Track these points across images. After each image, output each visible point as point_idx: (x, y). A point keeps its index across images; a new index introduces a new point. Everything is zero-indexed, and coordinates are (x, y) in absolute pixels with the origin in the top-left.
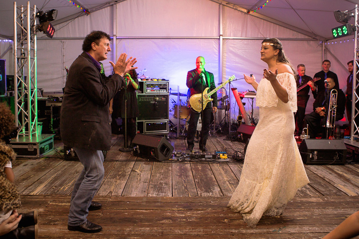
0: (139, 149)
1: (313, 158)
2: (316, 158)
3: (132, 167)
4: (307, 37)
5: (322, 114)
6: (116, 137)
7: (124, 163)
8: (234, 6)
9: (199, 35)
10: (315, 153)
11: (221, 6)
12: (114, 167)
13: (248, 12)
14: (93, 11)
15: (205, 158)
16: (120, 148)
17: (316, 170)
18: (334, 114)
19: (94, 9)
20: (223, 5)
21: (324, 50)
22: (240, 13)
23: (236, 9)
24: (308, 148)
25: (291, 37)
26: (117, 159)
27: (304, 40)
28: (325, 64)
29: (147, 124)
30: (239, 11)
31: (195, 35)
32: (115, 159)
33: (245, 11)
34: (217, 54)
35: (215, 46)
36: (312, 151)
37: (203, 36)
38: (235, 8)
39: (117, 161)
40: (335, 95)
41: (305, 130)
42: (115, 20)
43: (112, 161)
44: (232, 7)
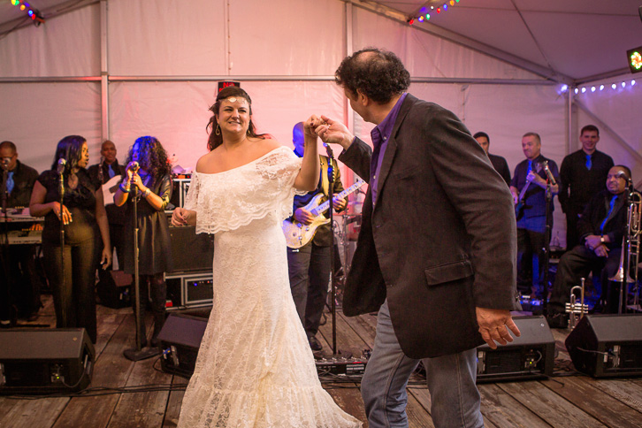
0: (178, 356)
1: (610, 363)
2: (617, 361)
3: (162, 410)
4: (534, 77)
5: (603, 252)
6: (114, 317)
7: (141, 396)
8: (377, 7)
9: (301, 73)
10: (616, 349)
11: (349, 5)
12: (114, 413)
13: (409, 21)
14: (52, 16)
15: (345, 372)
16: (125, 347)
17: (625, 395)
18: (634, 249)
19: (54, 11)
20: (353, 4)
21: (573, 104)
22: (390, 21)
23: (382, 14)
24: (600, 339)
25: (502, 76)
26: (121, 385)
27: (529, 84)
28: (587, 137)
29: (189, 283)
30: (389, 17)
31: (289, 73)
32: (114, 386)
33: (403, 18)
34: (342, 115)
35: (335, 97)
36: (609, 346)
37: (309, 74)
38: (379, 10)
39: (121, 391)
40: (638, 205)
41: (577, 292)
42: (104, 38)
43: (107, 391)
44: (373, 8)
